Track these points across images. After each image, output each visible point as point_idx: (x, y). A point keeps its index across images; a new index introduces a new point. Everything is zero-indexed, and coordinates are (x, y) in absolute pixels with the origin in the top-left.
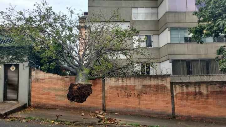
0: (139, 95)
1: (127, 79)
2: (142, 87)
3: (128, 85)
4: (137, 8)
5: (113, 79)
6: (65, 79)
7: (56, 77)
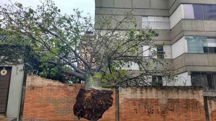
0: (163, 112)
1: (147, 90)
2: (167, 101)
3: (149, 98)
4: (147, 16)
5: (129, 89)
6: (68, 87)
7: (57, 85)
